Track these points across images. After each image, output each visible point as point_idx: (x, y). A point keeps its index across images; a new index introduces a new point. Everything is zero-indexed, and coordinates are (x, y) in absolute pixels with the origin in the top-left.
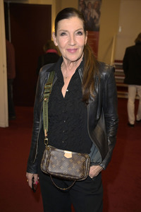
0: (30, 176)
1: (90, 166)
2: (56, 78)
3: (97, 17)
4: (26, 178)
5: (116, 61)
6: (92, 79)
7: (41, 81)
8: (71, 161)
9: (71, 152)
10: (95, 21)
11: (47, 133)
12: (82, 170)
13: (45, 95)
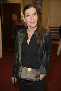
0: (13, 78)
1: (40, 74)
2: (25, 36)
3: (41, 8)
4: (11, 80)
5: (49, 27)
6: (41, 36)
7: (18, 37)
8: (31, 73)
9: (31, 69)
10: (40, 10)
11: (21, 60)
12: (36, 77)
13: (19, 43)
